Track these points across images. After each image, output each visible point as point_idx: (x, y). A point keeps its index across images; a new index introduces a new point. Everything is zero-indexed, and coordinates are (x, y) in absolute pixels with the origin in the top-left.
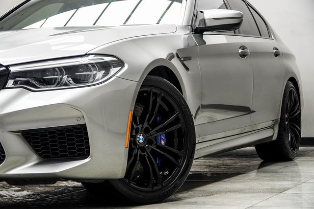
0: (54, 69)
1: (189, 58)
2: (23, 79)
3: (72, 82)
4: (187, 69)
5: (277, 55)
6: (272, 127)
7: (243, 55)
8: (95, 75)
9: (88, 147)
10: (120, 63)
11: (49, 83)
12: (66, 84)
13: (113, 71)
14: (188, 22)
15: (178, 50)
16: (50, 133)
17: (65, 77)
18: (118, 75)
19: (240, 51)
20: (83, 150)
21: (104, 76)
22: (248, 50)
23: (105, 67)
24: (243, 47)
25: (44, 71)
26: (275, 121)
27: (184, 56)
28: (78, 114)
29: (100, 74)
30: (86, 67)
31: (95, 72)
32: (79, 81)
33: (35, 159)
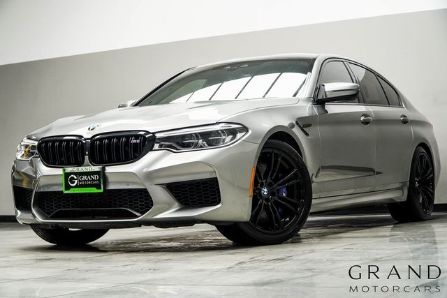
0: (191, 134)
1: (309, 125)
2: (167, 143)
3: (206, 145)
4: (307, 134)
5: (405, 122)
6: (401, 188)
7: (366, 123)
8: (224, 140)
9: (219, 196)
10: (245, 129)
11: (188, 146)
12: (201, 147)
13: (239, 135)
14: (311, 95)
15: (298, 119)
16: (189, 185)
17: (201, 141)
18: (243, 139)
19: (362, 118)
20: (216, 198)
21: (232, 140)
22: (371, 118)
23: (233, 133)
24: (365, 115)
25: (183, 137)
26: (404, 184)
27: (304, 124)
28: (210, 169)
29: (228, 138)
30: (217, 133)
31: (224, 137)
32: (211, 144)
33: (176, 206)
